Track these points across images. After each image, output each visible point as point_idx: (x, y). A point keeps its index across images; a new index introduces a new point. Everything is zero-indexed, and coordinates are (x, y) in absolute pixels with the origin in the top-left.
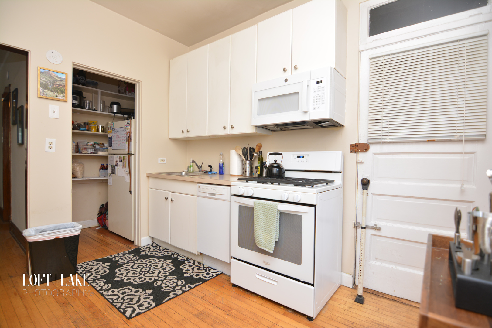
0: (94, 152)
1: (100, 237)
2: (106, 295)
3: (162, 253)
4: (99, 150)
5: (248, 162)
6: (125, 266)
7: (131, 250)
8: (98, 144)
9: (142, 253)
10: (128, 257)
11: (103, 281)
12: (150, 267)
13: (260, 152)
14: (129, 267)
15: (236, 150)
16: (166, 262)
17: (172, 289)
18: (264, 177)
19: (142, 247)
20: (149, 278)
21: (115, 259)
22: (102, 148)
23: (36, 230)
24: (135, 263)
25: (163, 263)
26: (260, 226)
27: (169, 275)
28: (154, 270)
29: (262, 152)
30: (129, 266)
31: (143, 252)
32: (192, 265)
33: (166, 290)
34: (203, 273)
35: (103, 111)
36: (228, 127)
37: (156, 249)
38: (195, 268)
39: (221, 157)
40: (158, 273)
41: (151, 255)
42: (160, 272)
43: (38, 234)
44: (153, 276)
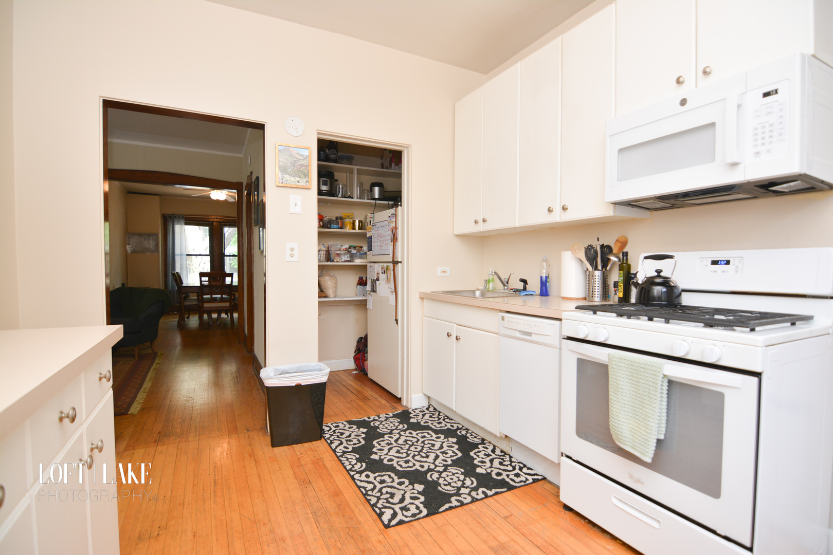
0: (349, 259)
1: (355, 386)
2: (358, 480)
3: (443, 425)
4: (356, 256)
5: (598, 274)
6: (386, 437)
7: (396, 412)
8: (355, 248)
9: (412, 420)
10: (391, 422)
11: (355, 456)
12: (422, 445)
13: (623, 253)
14: (392, 441)
15: (574, 251)
16: (448, 441)
17: (455, 490)
18: (633, 304)
19: (413, 410)
20: (420, 463)
21: (374, 424)
22: (360, 253)
23: (276, 370)
24: (401, 435)
25: (443, 442)
26: (621, 405)
27: (451, 465)
28: (428, 452)
29: (627, 253)
30: (392, 438)
31: (414, 418)
32: (491, 453)
33: (446, 490)
34: (510, 471)
35: (360, 199)
36: (557, 209)
37: (433, 416)
38: (495, 460)
39: (544, 264)
40: (434, 458)
41: (426, 424)
42: (437, 457)
43: (276, 377)
44: (426, 462)
